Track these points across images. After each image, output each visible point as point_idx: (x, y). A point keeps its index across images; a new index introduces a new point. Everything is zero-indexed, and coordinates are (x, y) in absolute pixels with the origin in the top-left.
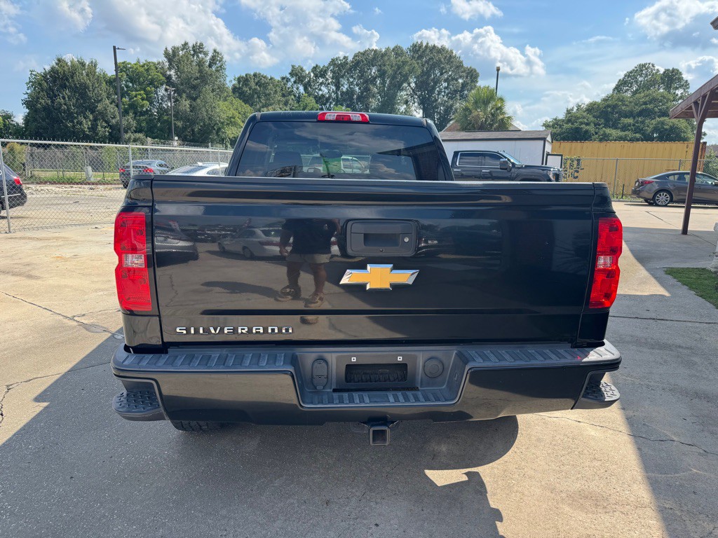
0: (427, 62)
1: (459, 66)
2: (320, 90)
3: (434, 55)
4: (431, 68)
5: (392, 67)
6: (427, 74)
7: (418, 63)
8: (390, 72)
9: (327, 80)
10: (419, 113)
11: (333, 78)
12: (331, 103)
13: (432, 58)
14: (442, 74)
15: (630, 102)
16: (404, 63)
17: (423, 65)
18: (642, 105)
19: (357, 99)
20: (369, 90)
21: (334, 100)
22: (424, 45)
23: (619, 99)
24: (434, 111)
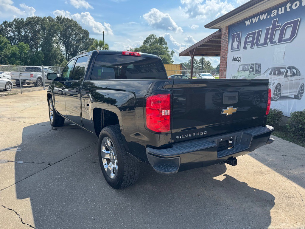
0: (65, 25)
1: (80, 29)
2: (9, 34)
3: (68, 23)
4: (67, 28)
5: (48, 26)
6: (66, 30)
7: (61, 26)
8: (48, 28)
9: (12, 29)
10: (64, 48)
11: (16, 28)
12: (16, 41)
13: (67, 24)
14: (72, 31)
15: (150, 49)
16: (55, 25)
17: (63, 27)
18: (153, 50)
19: (30, 39)
20: (37, 36)
21: (17, 39)
22: (63, 17)
23: (145, 47)
24: (70, 47)
